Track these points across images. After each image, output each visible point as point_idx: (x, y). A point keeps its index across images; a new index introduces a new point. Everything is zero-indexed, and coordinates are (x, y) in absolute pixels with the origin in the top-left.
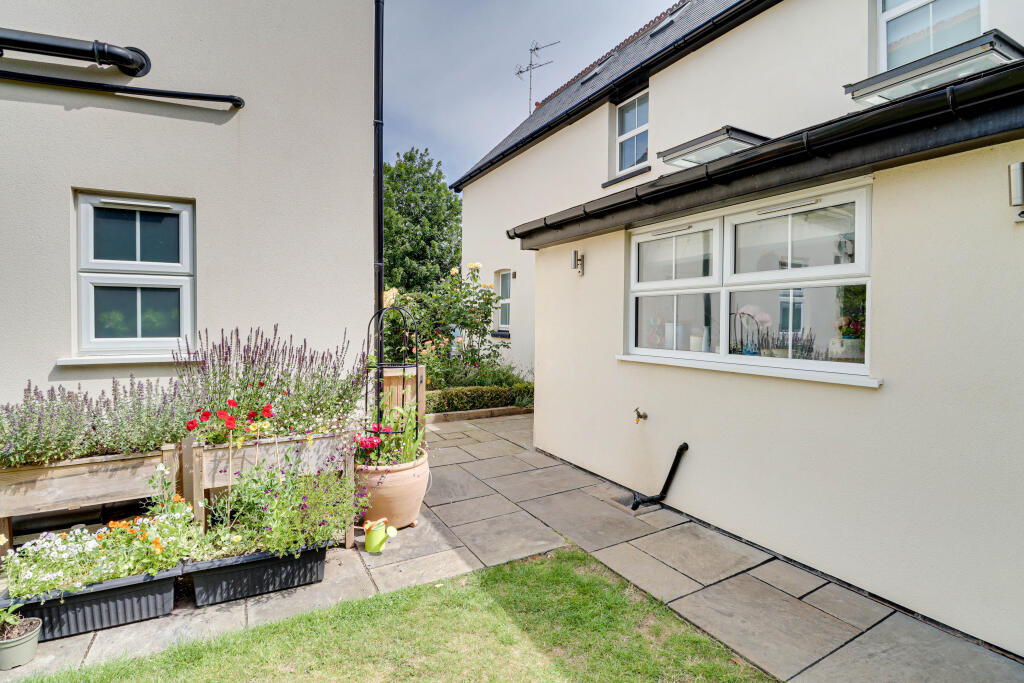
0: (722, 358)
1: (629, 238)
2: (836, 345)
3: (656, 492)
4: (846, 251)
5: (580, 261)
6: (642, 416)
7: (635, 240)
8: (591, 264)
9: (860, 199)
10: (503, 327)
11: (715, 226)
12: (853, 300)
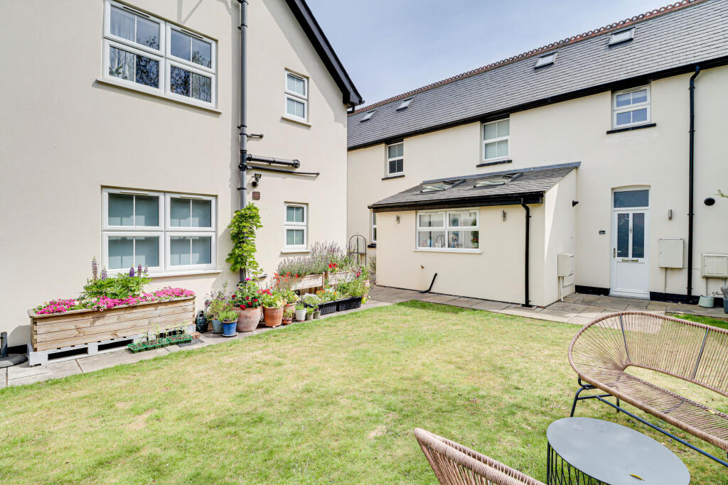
0: (446, 249)
1: (416, 213)
2: (471, 244)
3: (428, 289)
4: (474, 224)
5: (398, 218)
6: (423, 267)
7: (418, 214)
8: (401, 220)
9: (477, 212)
10: (374, 242)
11: (444, 213)
12: (475, 235)
